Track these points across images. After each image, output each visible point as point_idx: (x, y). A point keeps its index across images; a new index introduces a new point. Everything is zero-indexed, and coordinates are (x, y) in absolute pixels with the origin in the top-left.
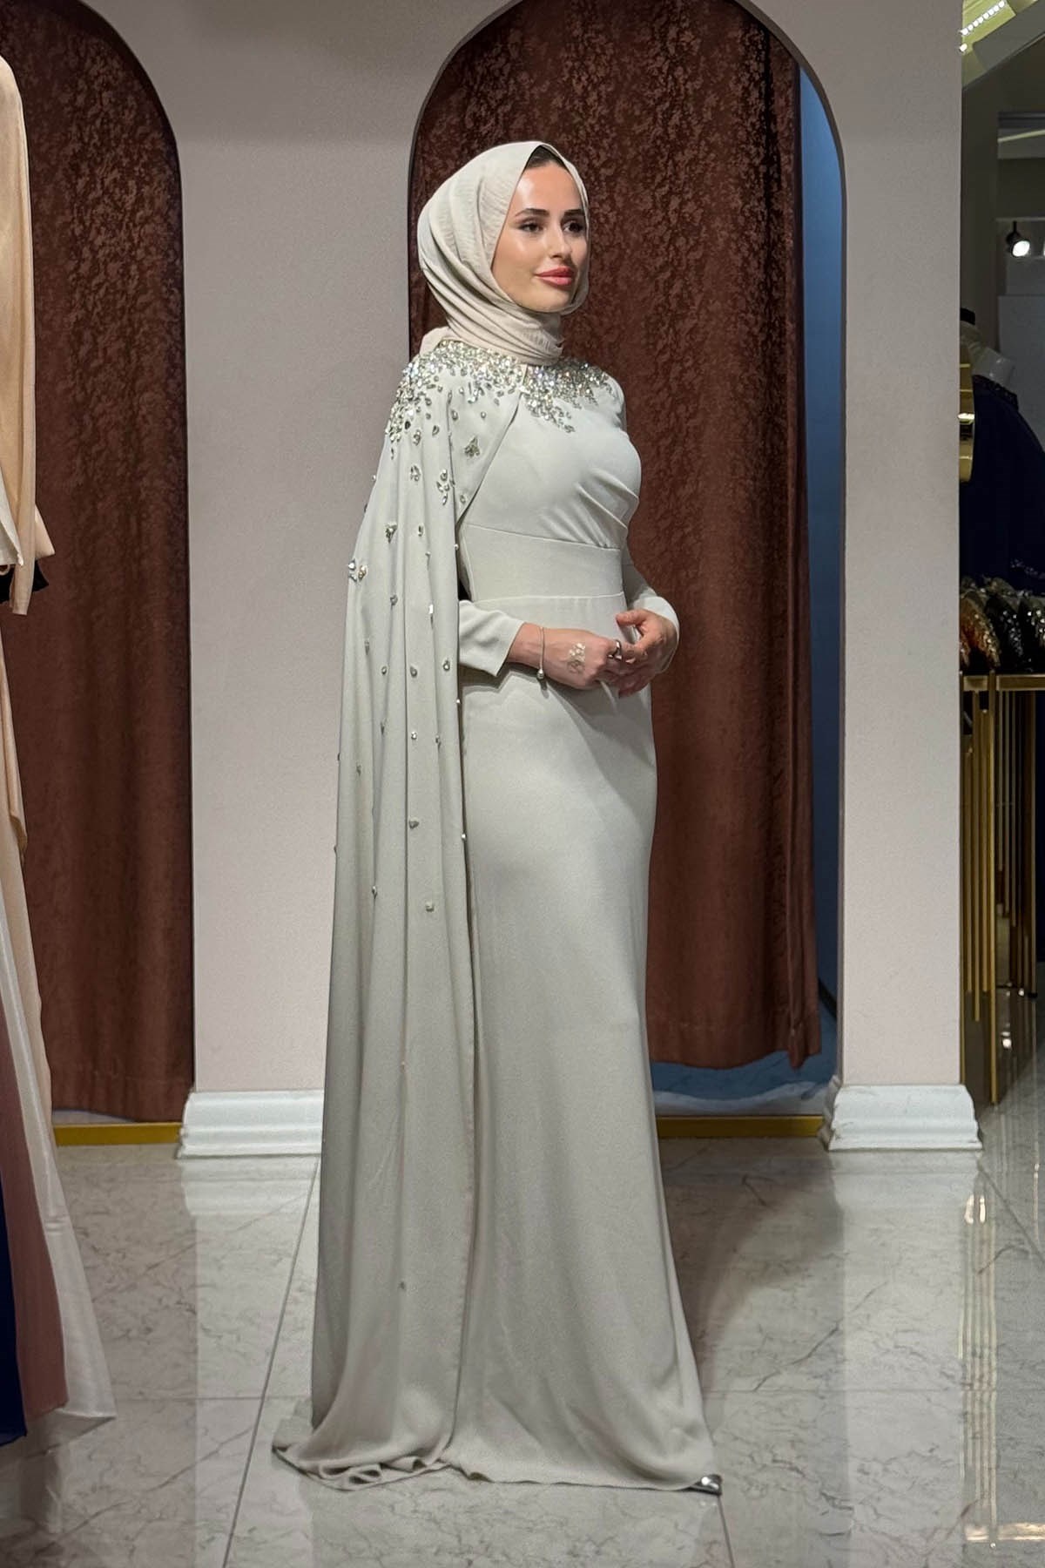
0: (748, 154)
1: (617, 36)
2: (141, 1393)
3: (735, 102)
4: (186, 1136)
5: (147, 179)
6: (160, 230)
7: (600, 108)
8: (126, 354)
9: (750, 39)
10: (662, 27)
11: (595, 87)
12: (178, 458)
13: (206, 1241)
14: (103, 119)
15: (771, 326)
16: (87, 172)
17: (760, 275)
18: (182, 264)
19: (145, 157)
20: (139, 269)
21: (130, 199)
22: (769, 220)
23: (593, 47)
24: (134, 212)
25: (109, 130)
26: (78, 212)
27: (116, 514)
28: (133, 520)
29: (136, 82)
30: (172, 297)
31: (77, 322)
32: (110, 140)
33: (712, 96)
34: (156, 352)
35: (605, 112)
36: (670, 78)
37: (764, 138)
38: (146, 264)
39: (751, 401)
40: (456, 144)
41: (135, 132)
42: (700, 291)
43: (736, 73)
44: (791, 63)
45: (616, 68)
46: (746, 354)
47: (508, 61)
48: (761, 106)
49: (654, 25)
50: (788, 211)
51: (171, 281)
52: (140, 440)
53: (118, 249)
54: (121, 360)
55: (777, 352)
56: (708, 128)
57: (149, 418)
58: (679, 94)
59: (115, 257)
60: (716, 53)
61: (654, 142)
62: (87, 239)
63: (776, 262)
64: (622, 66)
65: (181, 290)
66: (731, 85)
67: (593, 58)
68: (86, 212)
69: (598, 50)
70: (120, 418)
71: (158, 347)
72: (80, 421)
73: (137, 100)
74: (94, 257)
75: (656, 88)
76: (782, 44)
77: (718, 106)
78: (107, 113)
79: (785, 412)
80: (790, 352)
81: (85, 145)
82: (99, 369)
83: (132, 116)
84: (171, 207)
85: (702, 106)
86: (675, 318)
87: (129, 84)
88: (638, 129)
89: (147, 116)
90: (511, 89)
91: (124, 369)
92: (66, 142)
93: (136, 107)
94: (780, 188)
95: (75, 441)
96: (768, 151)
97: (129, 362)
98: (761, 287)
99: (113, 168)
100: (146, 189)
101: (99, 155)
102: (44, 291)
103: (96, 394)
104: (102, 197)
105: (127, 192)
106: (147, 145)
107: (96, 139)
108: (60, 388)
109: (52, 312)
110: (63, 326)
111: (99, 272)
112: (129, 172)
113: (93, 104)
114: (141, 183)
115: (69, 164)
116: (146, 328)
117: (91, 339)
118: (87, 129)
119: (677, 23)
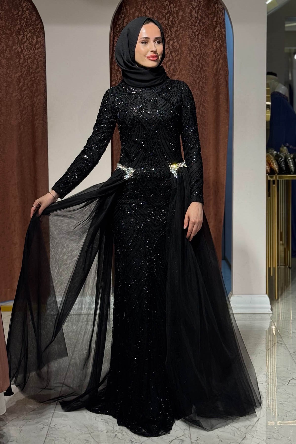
5: (39, 36)
8: (32, 85)
14: (26, 18)
16: (22, 33)
19: (38, 30)
20: (37, 61)
24: (35, 45)
25: (28, 22)
26: (20, 45)
27: (30, 130)
31: (19, 76)
32: (28, 25)
38: (39, 60)
41: (36, 22)
53: (31, 55)
57: (39, 103)
59: (30, 58)
68: (22, 45)
71: (42, 84)
72: (20, 104)
73: (36, 13)
74: (24, 58)
78: (28, 17)
81: (22, 26)
82: (25, 89)
83: (35, 18)
85: (178, 15)
87: (34, 9)
89: (39, 18)
91: (32, 90)
92: (16, 25)
93: (36, 15)
97: (33, 88)
99: (29, 33)
100: (39, 39)
101: (26, 29)
102: (9, 67)
103: (24, 97)
104: (26, 41)
105: (33, 40)
106: (39, 26)
107: (25, 25)
108: (14, 95)
109: (12, 73)
110: (14, 77)
111: (26, 62)
112: (34, 34)
113: (24, 15)
114: (37, 37)
115: (17, 31)
116: (39, 78)
117: (23, 81)
118: (22, 21)
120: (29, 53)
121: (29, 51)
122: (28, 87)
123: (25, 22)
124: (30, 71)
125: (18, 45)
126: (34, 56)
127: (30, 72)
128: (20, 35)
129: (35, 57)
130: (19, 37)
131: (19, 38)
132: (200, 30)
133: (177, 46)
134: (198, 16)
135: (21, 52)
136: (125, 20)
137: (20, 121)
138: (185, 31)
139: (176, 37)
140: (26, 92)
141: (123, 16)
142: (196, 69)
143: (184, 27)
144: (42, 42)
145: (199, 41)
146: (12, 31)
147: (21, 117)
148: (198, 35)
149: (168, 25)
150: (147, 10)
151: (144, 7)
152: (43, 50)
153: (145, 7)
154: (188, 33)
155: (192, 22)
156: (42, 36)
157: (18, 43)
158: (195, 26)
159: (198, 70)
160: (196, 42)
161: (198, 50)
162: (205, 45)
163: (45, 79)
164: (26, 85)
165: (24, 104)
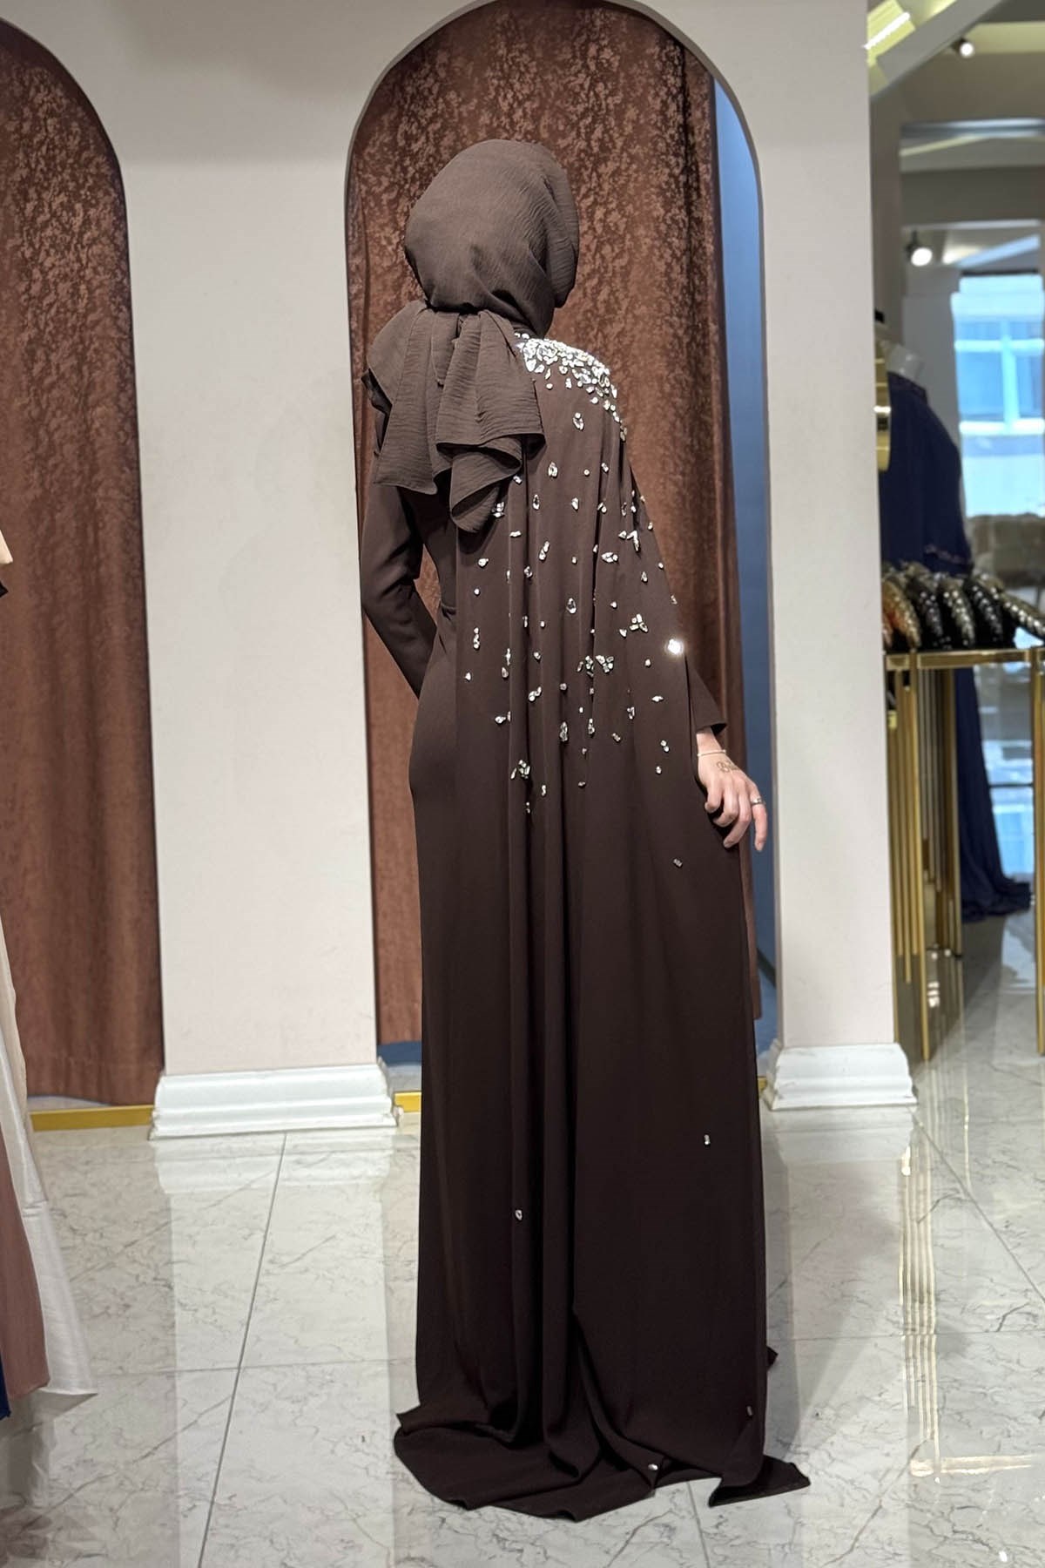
0: (668, 165)
1: (539, 55)
2: (121, 1368)
3: (654, 116)
4: (158, 1117)
5: (93, 202)
6: (107, 251)
7: (525, 124)
8: (78, 370)
9: (667, 55)
10: (583, 45)
11: (520, 104)
12: (131, 469)
13: (178, 1219)
14: (48, 145)
15: (696, 328)
16: (35, 196)
17: (683, 280)
18: (129, 282)
19: (91, 181)
20: (88, 289)
21: (77, 222)
22: (690, 227)
23: (518, 65)
24: (81, 234)
25: (54, 157)
26: (27, 236)
27: (74, 524)
28: (90, 529)
29: (79, 109)
30: (121, 315)
31: (30, 342)
32: (55, 166)
33: (633, 110)
34: (107, 369)
35: (531, 127)
36: (592, 93)
37: (683, 148)
38: (95, 283)
39: (679, 401)
40: (389, 162)
41: (80, 156)
42: (626, 296)
43: (655, 87)
44: (706, 77)
45: (539, 86)
46: (672, 355)
47: (436, 81)
48: (680, 118)
49: (575, 44)
50: (708, 218)
51: (119, 299)
52: (94, 453)
53: (68, 269)
54: (74, 376)
55: (701, 353)
56: (629, 141)
57: (103, 431)
58: (600, 109)
59: (65, 277)
60: (635, 69)
61: (578, 155)
62: (36, 261)
63: (699, 268)
64: (544, 82)
65: (129, 308)
66: (650, 98)
67: (517, 76)
68: (35, 235)
69: (522, 69)
70: (75, 432)
71: (109, 363)
72: (36, 435)
73: (80, 126)
74: (44, 278)
75: (578, 103)
76: (697, 59)
77: (638, 119)
78: (53, 139)
79: (710, 409)
80: (713, 352)
81: (32, 171)
82: (52, 385)
83: (76, 142)
84: (117, 228)
85: (623, 120)
86: (603, 323)
87: (72, 111)
88: (562, 143)
89: (91, 141)
90: (440, 108)
91: (76, 385)
92: (14, 169)
93: (80, 132)
94: (699, 196)
95: (33, 456)
96: (687, 161)
97: (82, 377)
98: (685, 291)
99: (60, 192)
100: (92, 212)
101: (47, 179)
103: (50, 409)
104: (51, 219)
105: (74, 216)
107: (42, 165)
111: (50, 292)
112: (75, 196)
113: (39, 132)
114: (88, 206)
115: (18, 189)
116: (97, 345)
117: (44, 358)
118: (34, 155)
119: (597, 41)
120: (62, 262)
121: (62, 253)
122: (61, 377)
123: (44, 157)
124: (66, 321)
125: (22, 236)
126: (79, 271)
127: (69, 325)
128: (27, 200)
129: (82, 274)
130: (25, 208)
131: (24, 214)
135: (31, 258)
139: (615, 195)
140: (56, 393)
157: (22, 228)
164: (54, 371)
165: (50, 434)
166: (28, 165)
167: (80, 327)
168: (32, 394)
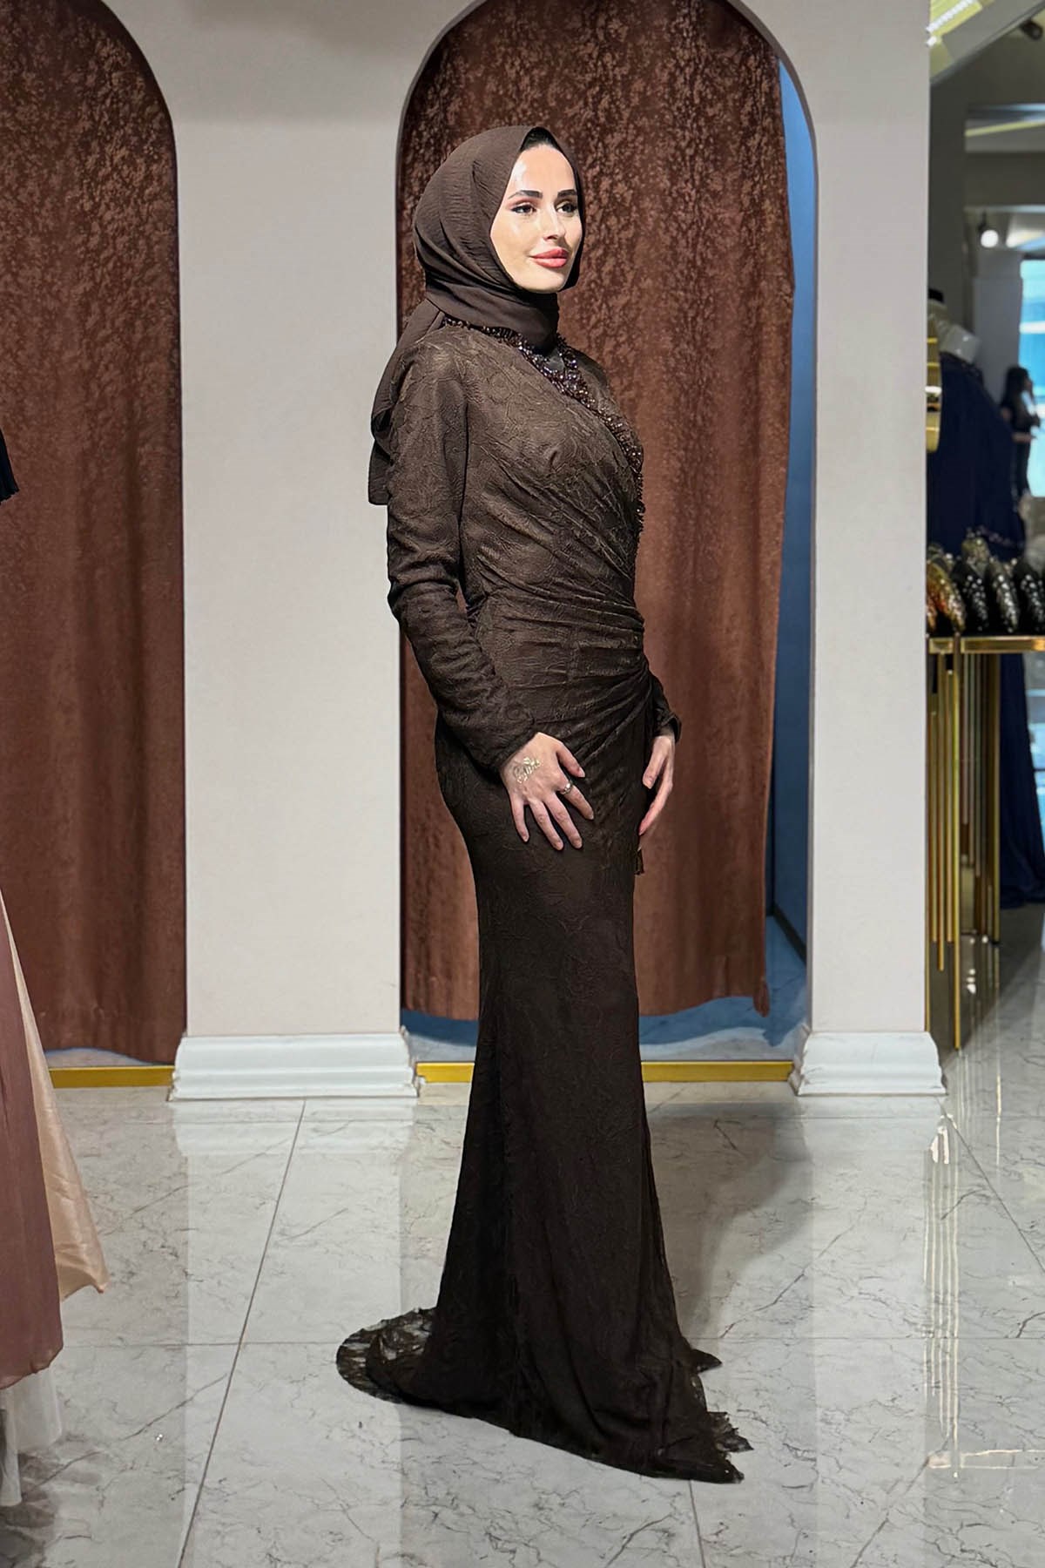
1: (549, 23)
2: (121, 1339)
4: (178, 1079)
5: (156, 157)
8: (130, 324)
10: (592, 14)
13: (194, 1183)
14: (113, 98)
16: (98, 150)
19: (153, 138)
20: (147, 244)
21: (138, 176)
24: (141, 189)
25: (118, 109)
26: (88, 188)
31: (85, 294)
32: (119, 119)
34: (162, 324)
36: (600, 63)
38: (153, 238)
41: (143, 112)
45: (549, 54)
49: (585, 13)
53: (125, 223)
54: (127, 331)
56: (636, 112)
57: (155, 386)
58: (607, 79)
59: (123, 231)
61: (585, 125)
62: (96, 214)
68: (96, 187)
71: (164, 319)
72: (88, 388)
73: (145, 81)
74: (102, 233)
75: (587, 72)
77: (645, 91)
78: (116, 93)
81: (96, 124)
85: (630, 91)
91: (129, 340)
92: (77, 120)
93: (145, 87)
95: (81, 409)
97: (134, 332)
99: (121, 147)
100: (154, 167)
101: (109, 133)
102: (52, 265)
103: (103, 363)
104: (112, 173)
105: (136, 170)
106: (156, 125)
107: (106, 118)
108: (68, 355)
109: (60, 283)
110: (69, 297)
111: (108, 245)
112: (138, 150)
113: (103, 85)
114: (150, 161)
115: (80, 141)
116: (153, 300)
117: (98, 311)
118: (98, 108)
119: (606, 11)
120: (121, 216)
121: (122, 206)
122: (116, 331)
123: (107, 111)
124: (122, 275)
125: (81, 189)
126: (137, 226)
127: (125, 279)
128: (90, 153)
129: (141, 229)
130: (86, 161)
131: (85, 166)
132: (698, 141)
133: (625, 195)
134: (692, 95)
135: (91, 212)
136: (452, 105)
137: (87, 445)
138: (653, 143)
139: (621, 166)
140: (109, 347)
141: (446, 91)
142: (686, 272)
143: (648, 130)
144: (166, 180)
145: (694, 180)
146: (64, 140)
147: (89, 433)
148: (692, 158)
149: (593, 123)
150: (522, 73)
151: (513, 64)
152: (168, 205)
153: (517, 63)
154: (661, 151)
155: (676, 113)
156: (165, 157)
157: (82, 180)
158: (683, 128)
159: (691, 277)
160: (686, 182)
161: (694, 207)
162: (715, 194)
163: (177, 305)
164: (108, 324)
165: (102, 388)
166: (91, 117)
167: (136, 282)
168: (84, 346)
